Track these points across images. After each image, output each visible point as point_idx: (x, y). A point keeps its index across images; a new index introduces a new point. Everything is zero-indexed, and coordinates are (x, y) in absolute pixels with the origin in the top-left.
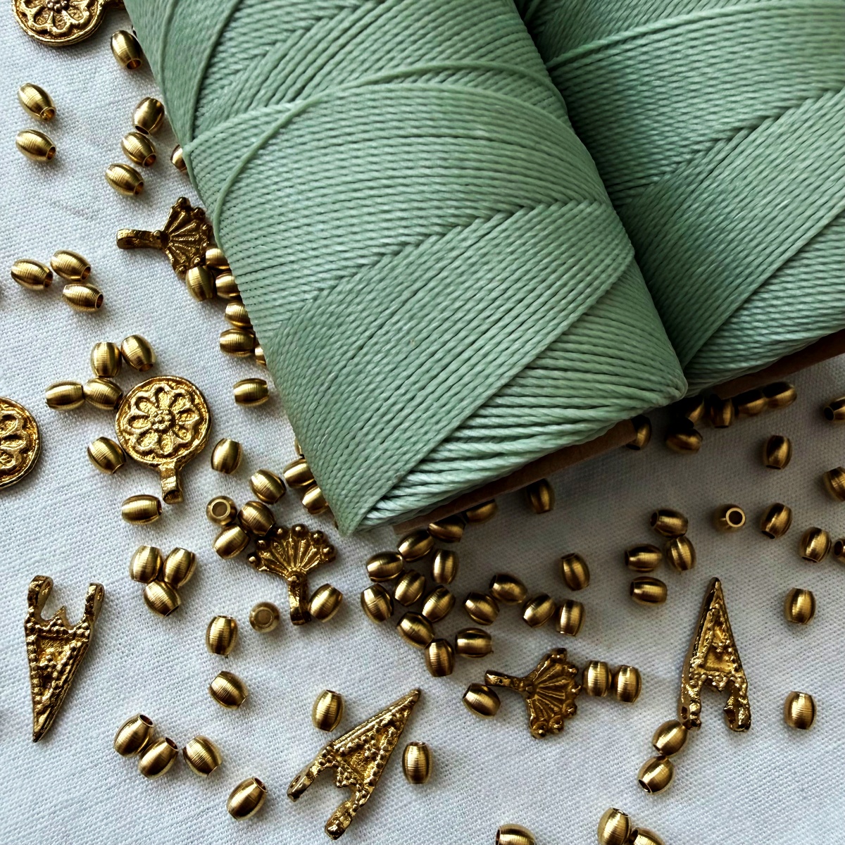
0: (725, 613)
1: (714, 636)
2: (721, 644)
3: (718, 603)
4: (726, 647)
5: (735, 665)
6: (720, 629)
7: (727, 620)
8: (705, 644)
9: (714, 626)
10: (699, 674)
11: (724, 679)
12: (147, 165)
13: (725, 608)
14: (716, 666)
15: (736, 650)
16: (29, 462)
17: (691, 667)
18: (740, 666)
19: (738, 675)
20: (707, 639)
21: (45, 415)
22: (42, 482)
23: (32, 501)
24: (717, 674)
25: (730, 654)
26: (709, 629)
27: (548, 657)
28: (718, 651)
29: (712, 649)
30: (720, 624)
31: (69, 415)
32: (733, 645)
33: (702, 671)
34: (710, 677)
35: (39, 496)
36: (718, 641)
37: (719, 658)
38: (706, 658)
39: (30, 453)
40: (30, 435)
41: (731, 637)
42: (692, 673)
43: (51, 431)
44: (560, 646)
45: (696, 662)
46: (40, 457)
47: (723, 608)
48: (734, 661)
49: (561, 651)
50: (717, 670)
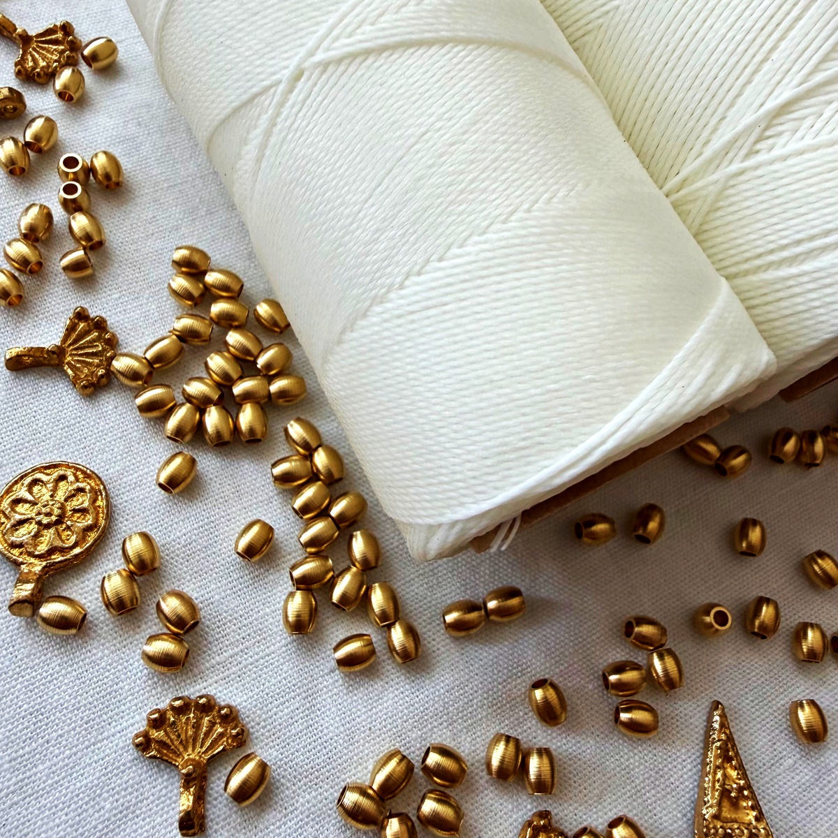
0: (734, 745)
1: (725, 776)
2: (735, 786)
3: (725, 733)
4: (740, 789)
5: (754, 813)
6: (731, 766)
7: (737, 754)
8: (717, 787)
9: (723, 762)
10: (715, 827)
11: (746, 831)
12: (31, 272)
13: (733, 739)
14: (733, 816)
15: (752, 792)
17: (705, 819)
18: (761, 813)
19: (761, 826)
20: (718, 781)
24: (736, 826)
25: (747, 798)
26: (718, 767)
27: (529, 823)
28: (733, 795)
29: (725, 793)
30: (729, 760)
32: (749, 786)
33: (719, 824)
34: (729, 831)
36: (731, 783)
37: (735, 804)
38: (719, 804)
41: (744, 776)
42: (707, 827)
44: (541, 808)
45: (708, 812)
47: (730, 738)
48: (753, 808)
49: (544, 815)
50: (735, 821)
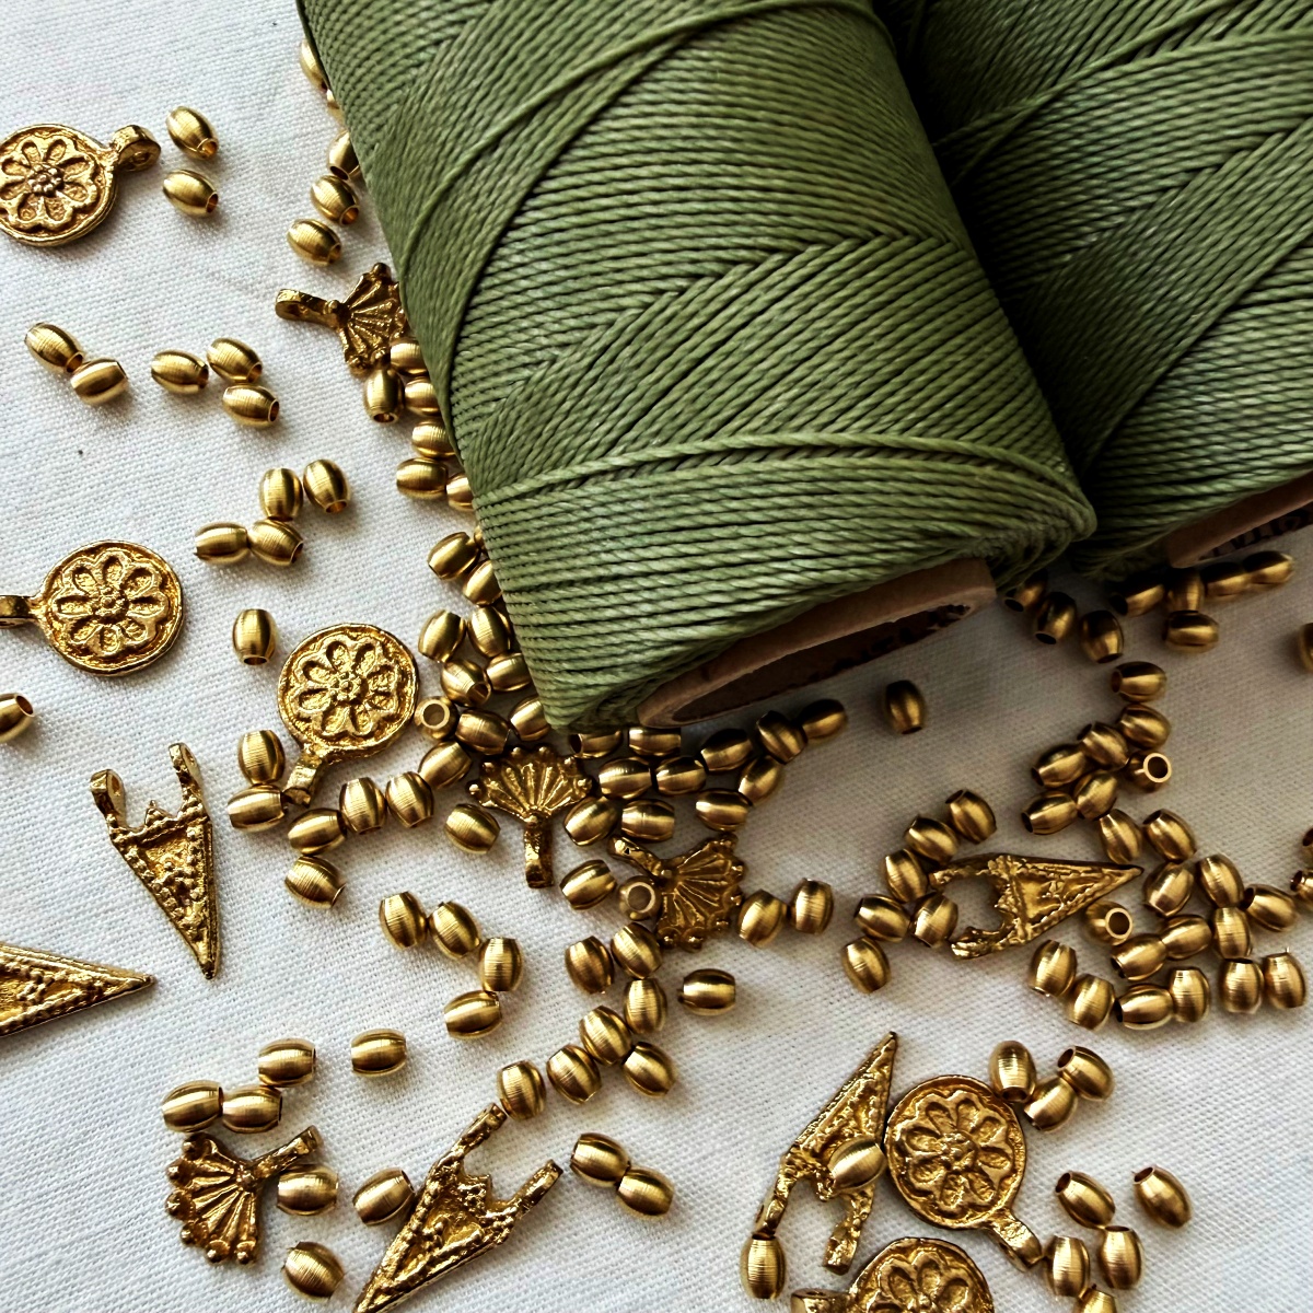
16: (166, 637)
21: (193, 571)
22: (184, 667)
23: (168, 694)
31: (225, 573)
35: (178, 687)
39: (169, 625)
40: (169, 599)
43: (198, 595)
46: (182, 631)
